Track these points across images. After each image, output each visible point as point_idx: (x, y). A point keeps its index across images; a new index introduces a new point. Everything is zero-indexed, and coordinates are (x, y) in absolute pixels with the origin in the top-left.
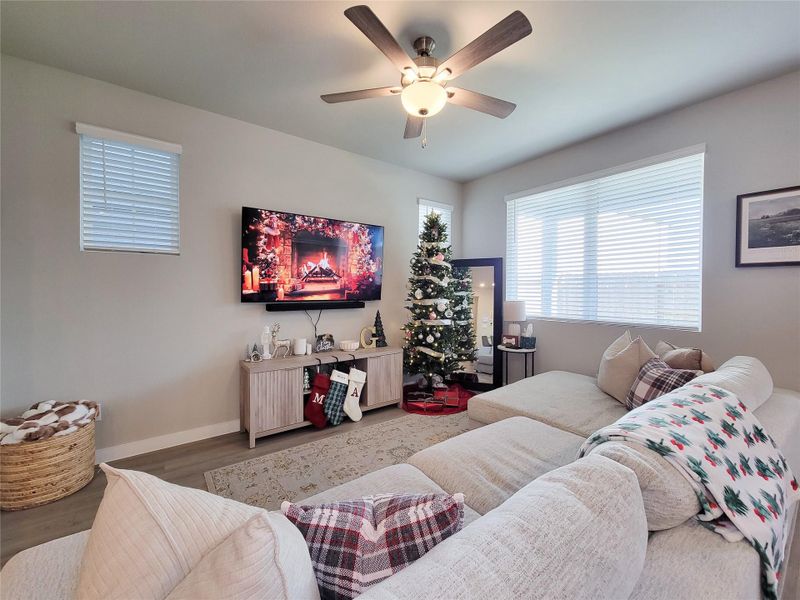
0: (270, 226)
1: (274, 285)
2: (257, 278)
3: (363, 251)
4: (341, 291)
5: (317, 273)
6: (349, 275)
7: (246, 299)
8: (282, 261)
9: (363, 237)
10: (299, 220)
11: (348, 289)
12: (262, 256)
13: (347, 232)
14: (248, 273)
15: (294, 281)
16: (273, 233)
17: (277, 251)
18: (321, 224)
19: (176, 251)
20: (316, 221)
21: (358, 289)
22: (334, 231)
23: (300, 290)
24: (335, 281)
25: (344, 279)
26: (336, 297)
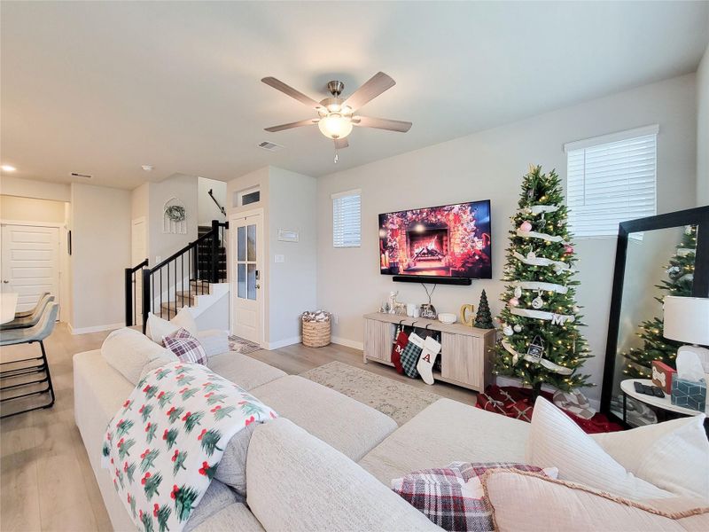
0: (392, 223)
1: (397, 263)
2: (387, 258)
3: (465, 230)
4: (446, 268)
5: (424, 254)
6: (453, 254)
7: (383, 272)
8: (400, 246)
9: (465, 216)
10: (409, 214)
11: (452, 266)
12: (389, 244)
13: (448, 215)
14: (383, 255)
15: (410, 260)
16: (394, 227)
17: (397, 239)
18: (425, 214)
19: (359, 245)
20: (421, 213)
21: (463, 266)
22: (436, 217)
23: (413, 267)
24: (440, 260)
25: (448, 258)
26: (443, 273)
